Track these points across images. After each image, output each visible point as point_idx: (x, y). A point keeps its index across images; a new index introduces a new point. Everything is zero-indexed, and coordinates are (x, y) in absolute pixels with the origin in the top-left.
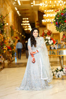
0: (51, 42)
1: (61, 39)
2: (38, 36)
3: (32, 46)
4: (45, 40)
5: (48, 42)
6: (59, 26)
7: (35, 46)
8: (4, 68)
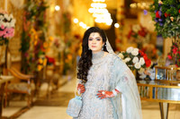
0: (139, 63)
1: (166, 56)
4: (126, 55)
5: (130, 62)
6: (163, 22)
8: (33, 104)
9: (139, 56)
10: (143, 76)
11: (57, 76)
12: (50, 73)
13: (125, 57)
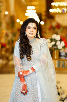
0: (61, 45)
2: (37, 37)
3: (22, 58)
5: (55, 45)
7: (29, 58)
9: (61, 40)
10: (63, 54)
11: (8, 54)
12: (3, 53)
13: (51, 42)
